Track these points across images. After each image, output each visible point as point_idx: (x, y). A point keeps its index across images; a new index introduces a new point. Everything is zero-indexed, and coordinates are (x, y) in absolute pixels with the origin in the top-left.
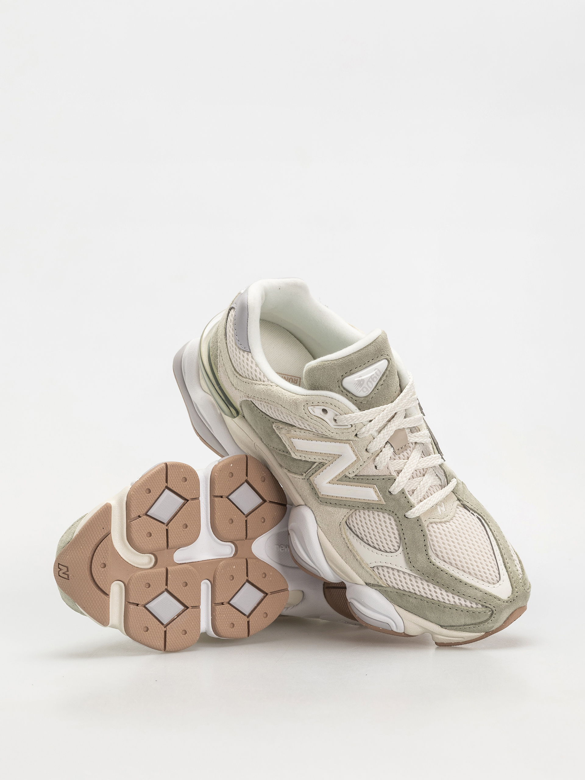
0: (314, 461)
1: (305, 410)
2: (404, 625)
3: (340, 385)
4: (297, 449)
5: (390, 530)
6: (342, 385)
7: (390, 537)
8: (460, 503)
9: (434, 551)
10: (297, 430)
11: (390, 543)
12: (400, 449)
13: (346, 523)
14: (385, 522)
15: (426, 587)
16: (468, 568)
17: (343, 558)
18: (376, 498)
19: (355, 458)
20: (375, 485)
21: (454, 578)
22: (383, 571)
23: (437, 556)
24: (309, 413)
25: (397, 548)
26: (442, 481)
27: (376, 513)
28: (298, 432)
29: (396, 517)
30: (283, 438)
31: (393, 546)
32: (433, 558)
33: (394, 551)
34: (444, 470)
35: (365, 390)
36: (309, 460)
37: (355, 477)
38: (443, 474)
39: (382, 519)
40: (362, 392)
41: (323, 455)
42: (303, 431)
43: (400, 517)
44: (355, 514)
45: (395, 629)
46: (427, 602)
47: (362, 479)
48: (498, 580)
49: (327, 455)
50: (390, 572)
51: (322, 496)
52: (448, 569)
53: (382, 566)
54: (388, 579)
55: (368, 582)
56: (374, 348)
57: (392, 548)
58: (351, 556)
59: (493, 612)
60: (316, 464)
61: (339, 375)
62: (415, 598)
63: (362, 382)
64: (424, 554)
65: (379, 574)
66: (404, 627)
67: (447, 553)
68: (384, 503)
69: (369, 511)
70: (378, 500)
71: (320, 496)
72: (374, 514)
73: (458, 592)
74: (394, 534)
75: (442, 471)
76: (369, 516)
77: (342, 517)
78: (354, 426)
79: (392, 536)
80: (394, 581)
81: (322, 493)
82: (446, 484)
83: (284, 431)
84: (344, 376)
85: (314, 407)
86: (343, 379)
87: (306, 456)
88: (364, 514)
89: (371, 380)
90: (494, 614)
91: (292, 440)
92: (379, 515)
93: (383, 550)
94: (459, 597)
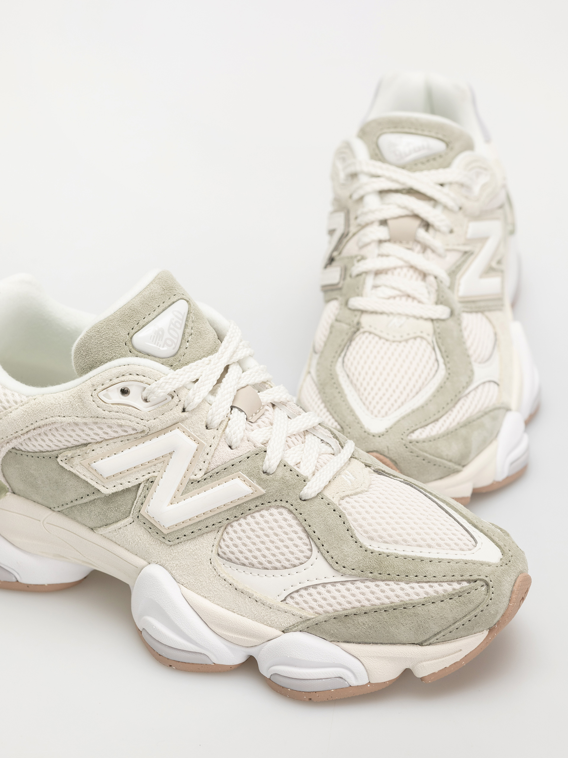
0: (137, 482)
1: (96, 401)
2: (365, 668)
3: (131, 348)
4: (105, 476)
5: (288, 529)
6: (133, 347)
7: (291, 540)
8: (371, 470)
9: (364, 534)
10: (95, 447)
11: (295, 550)
12: (254, 415)
13: (219, 555)
14: (276, 521)
15: (376, 589)
16: (425, 540)
17: (235, 611)
18: (248, 490)
19: (195, 445)
20: (240, 472)
21: (410, 558)
22: (301, 596)
23: (372, 539)
24: (103, 403)
25: (308, 553)
26: (333, 447)
27: (257, 515)
28: (98, 450)
29: (288, 505)
30: (80, 471)
31: (302, 552)
32: (367, 543)
33: (305, 559)
34: (329, 429)
35: (169, 342)
36: (130, 485)
37: (205, 476)
38: (331, 436)
39: (270, 518)
40: (166, 350)
41: (146, 466)
42: (104, 444)
43: (294, 503)
44: (228, 533)
45: (354, 682)
46: (385, 611)
47: (217, 473)
48: (474, 543)
49: (153, 463)
50: (312, 592)
51: (169, 531)
52: (395, 552)
53: (297, 591)
54: (314, 604)
55: (285, 625)
56: (159, 286)
57: (300, 555)
58: (245, 600)
59: (487, 585)
60: (142, 487)
61: (123, 333)
62: (365, 613)
63: (161, 333)
64: (351, 541)
65: (297, 603)
66: (367, 671)
67: (384, 530)
68: (263, 491)
69: (245, 518)
70: (252, 492)
71: (165, 532)
72: (254, 517)
73: (426, 576)
74: (296, 533)
75: (327, 431)
76: (248, 524)
77: (209, 549)
78: (175, 395)
79: (294, 536)
80: (323, 603)
81: (167, 526)
82: (340, 447)
83: (77, 460)
84: (131, 334)
85: (107, 391)
86: (131, 338)
87: (123, 481)
88: (240, 525)
89: (172, 326)
90: (491, 588)
91: (94, 465)
92: (262, 516)
93: (289, 566)
94: (429, 584)
